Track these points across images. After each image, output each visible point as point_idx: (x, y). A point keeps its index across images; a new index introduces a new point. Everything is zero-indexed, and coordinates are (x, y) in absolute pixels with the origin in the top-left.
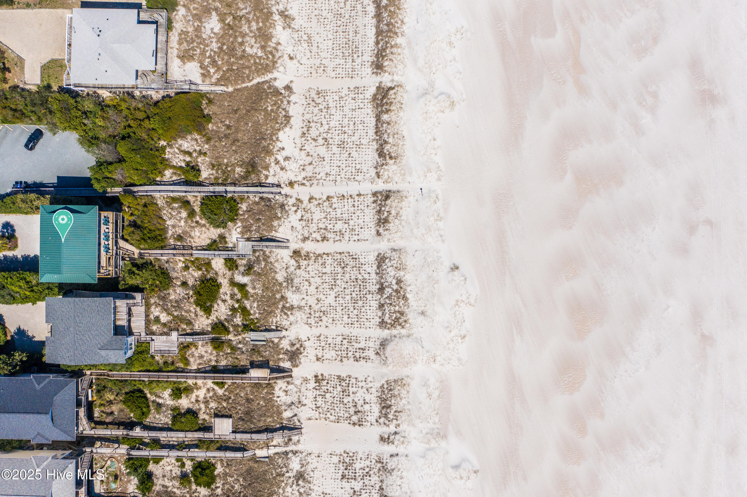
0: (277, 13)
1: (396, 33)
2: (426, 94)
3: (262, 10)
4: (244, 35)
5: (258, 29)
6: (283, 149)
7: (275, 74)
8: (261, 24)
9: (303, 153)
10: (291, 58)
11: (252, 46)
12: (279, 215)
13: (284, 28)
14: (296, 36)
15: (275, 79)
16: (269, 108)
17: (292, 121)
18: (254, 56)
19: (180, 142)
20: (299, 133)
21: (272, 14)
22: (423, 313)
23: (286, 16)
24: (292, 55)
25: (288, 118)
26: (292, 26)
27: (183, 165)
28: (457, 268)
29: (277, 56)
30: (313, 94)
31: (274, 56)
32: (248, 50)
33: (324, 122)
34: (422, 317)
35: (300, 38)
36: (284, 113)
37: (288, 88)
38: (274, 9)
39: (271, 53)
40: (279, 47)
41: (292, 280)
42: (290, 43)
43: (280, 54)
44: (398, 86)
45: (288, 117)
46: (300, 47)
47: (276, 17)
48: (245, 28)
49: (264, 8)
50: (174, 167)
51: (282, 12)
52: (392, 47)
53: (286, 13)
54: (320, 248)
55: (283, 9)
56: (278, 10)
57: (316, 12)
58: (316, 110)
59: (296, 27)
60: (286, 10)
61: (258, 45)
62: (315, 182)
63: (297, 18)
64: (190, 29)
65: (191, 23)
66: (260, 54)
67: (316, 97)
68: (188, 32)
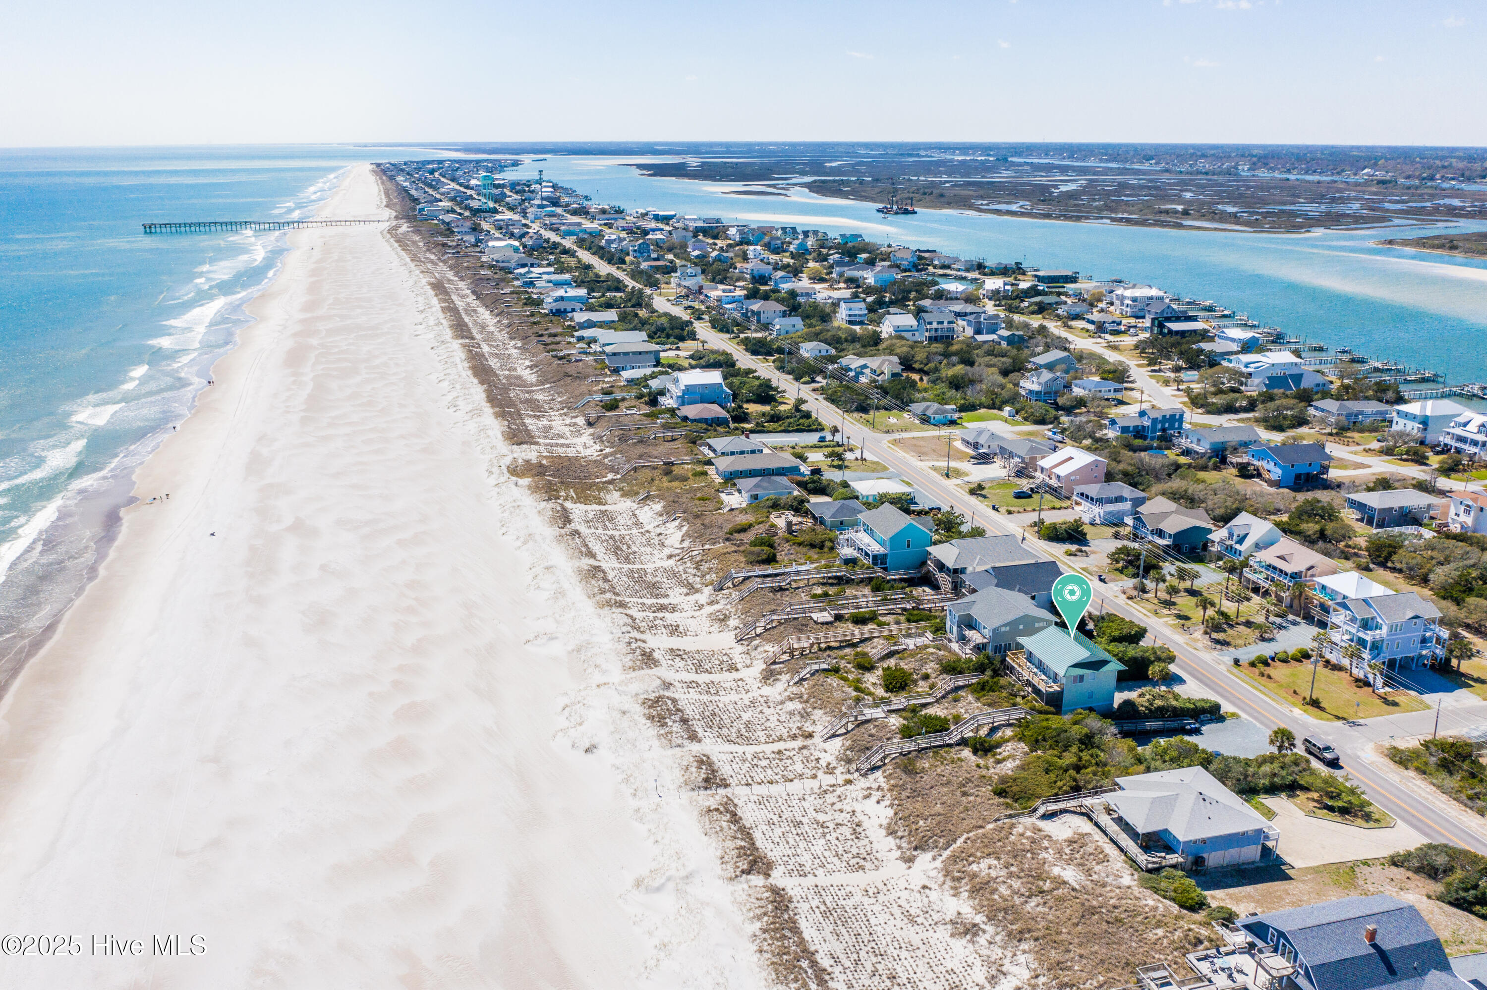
0: (982, 926)
1: (765, 931)
2: (687, 877)
3: (1006, 913)
4: (1011, 875)
5: (997, 890)
6: (878, 802)
7: (938, 863)
8: (996, 897)
9: (849, 809)
10: (924, 887)
11: (990, 868)
12: (848, 752)
13: (959, 913)
14: (936, 917)
15: (934, 859)
16: (921, 823)
17: (883, 832)
18: (977, 861)
19: (1018, 762)
20: (865, 825)
21: (990, 919)
22: (624, 713)
23: (966, 933)
24: (927, 891)
25: (891, 832)
26: (949, 927)
27: (998, 750)
28: (587, 751)
29: (949, 883)
30: (868, 865)
31: (954, 879)
32: (993, 861)
33: (834, 842)
34: (623, 709)
35: (927, 916)
36: (900, 834)
37: (910, 860)
38: (990, 929)
39: (959, 879)
40: (952, 892)
41: (802, 717)
42: (938, 902)
43: (946, 887)
44: (737, 876)
45: (891, 834)
46: (920, 905)
47: (979, 919)
48: (1016, 884)
49: (1004, 918)
50: (1008, 741)
51: (975, 934)
52: (765, 914)
53: (968, 937)
54: (780, 746)
55: (977, 939)
56: (984, 932)
57: (919, 953)
58: (855, 851)
59: (942, 927)
60: (972, 942)
61: (983, 874)
62: (816, 790)
63: (949, 939)
64: (1097, 868)
65: (1103, 875)
66: (974, 867)
67: (862, 862)
68: (1098, 863)
